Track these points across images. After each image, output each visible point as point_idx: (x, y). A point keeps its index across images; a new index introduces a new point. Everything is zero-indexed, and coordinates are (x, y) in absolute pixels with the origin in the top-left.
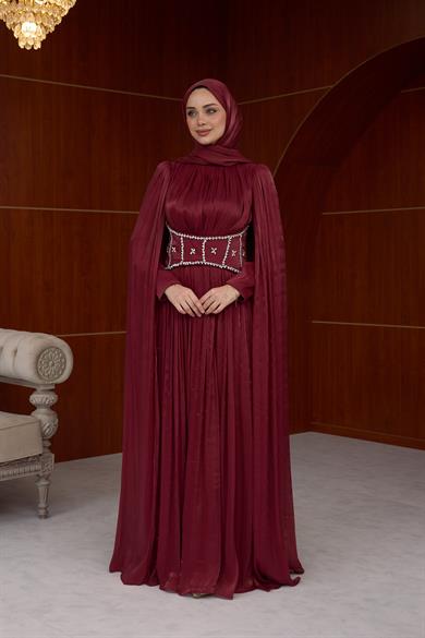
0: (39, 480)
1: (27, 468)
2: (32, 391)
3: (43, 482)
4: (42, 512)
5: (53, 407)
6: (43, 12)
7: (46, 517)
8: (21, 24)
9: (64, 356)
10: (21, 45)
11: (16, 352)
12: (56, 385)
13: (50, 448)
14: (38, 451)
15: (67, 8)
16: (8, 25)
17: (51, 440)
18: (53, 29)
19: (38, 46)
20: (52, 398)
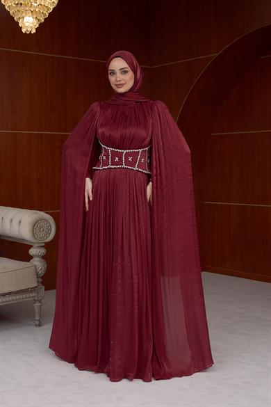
0: (35, 303)
1: (27, 295)
2: (31, 247)
3: (38, 304)
4: (37, 323)
5: (43, 257)
6: (37, 10)
7: (40, 325)
8: (23, 18)
9: (50, 226)
10: (24, 31)
11: (20, 222)
12: (45, 243)
13: (42, 283)
14: (34, 284)
15: (52, 8)
16: (15, 19)
17: (42, 278)
18: (43, 21)
19: (34, 31)
20: (43, 251)
